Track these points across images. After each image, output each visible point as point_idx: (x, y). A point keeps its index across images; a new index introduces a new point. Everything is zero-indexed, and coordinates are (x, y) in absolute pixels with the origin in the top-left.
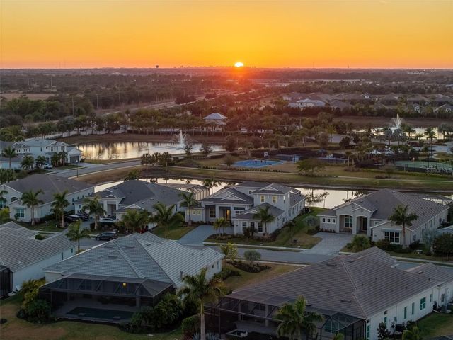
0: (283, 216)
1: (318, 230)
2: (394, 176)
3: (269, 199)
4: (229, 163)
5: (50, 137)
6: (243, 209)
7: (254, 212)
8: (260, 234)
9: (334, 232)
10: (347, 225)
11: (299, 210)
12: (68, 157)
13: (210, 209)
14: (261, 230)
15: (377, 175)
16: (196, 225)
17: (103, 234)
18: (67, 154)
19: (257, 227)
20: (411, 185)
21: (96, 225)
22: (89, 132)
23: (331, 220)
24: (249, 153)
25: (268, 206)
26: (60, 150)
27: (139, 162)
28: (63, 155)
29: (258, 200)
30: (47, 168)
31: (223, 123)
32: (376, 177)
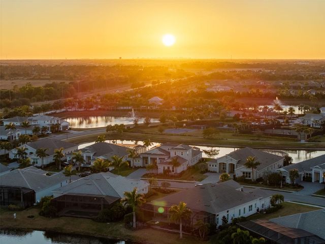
0: (187, 163)
1: (207, 171)
2: (262, 139)
3: (179, 153)
4: (161, 131)
5: (48, 113)
6: (164, 159)
7: (170, 160)
8: (173, 173)
9: (216, 172)
10: (224, 168)
11: (198, 159)
12: (61, 127)
13: (145, 159)
14: (173, 171)
15: (252, 138)
16: (136, 168)
17: (84, 174)
18: (60, 124)
19: (171, 169)
20: (271, 144)
21: (79, 168)
22: (73, 109)
23: (214, 165)
24: (174, 124)
25: (178, 157)
26: (56, 123)
27: (105, 130)
28: (58, 125)
29: (172, 154)
30: (48, 134)
31: (160, 104)
32: (251, 140)
